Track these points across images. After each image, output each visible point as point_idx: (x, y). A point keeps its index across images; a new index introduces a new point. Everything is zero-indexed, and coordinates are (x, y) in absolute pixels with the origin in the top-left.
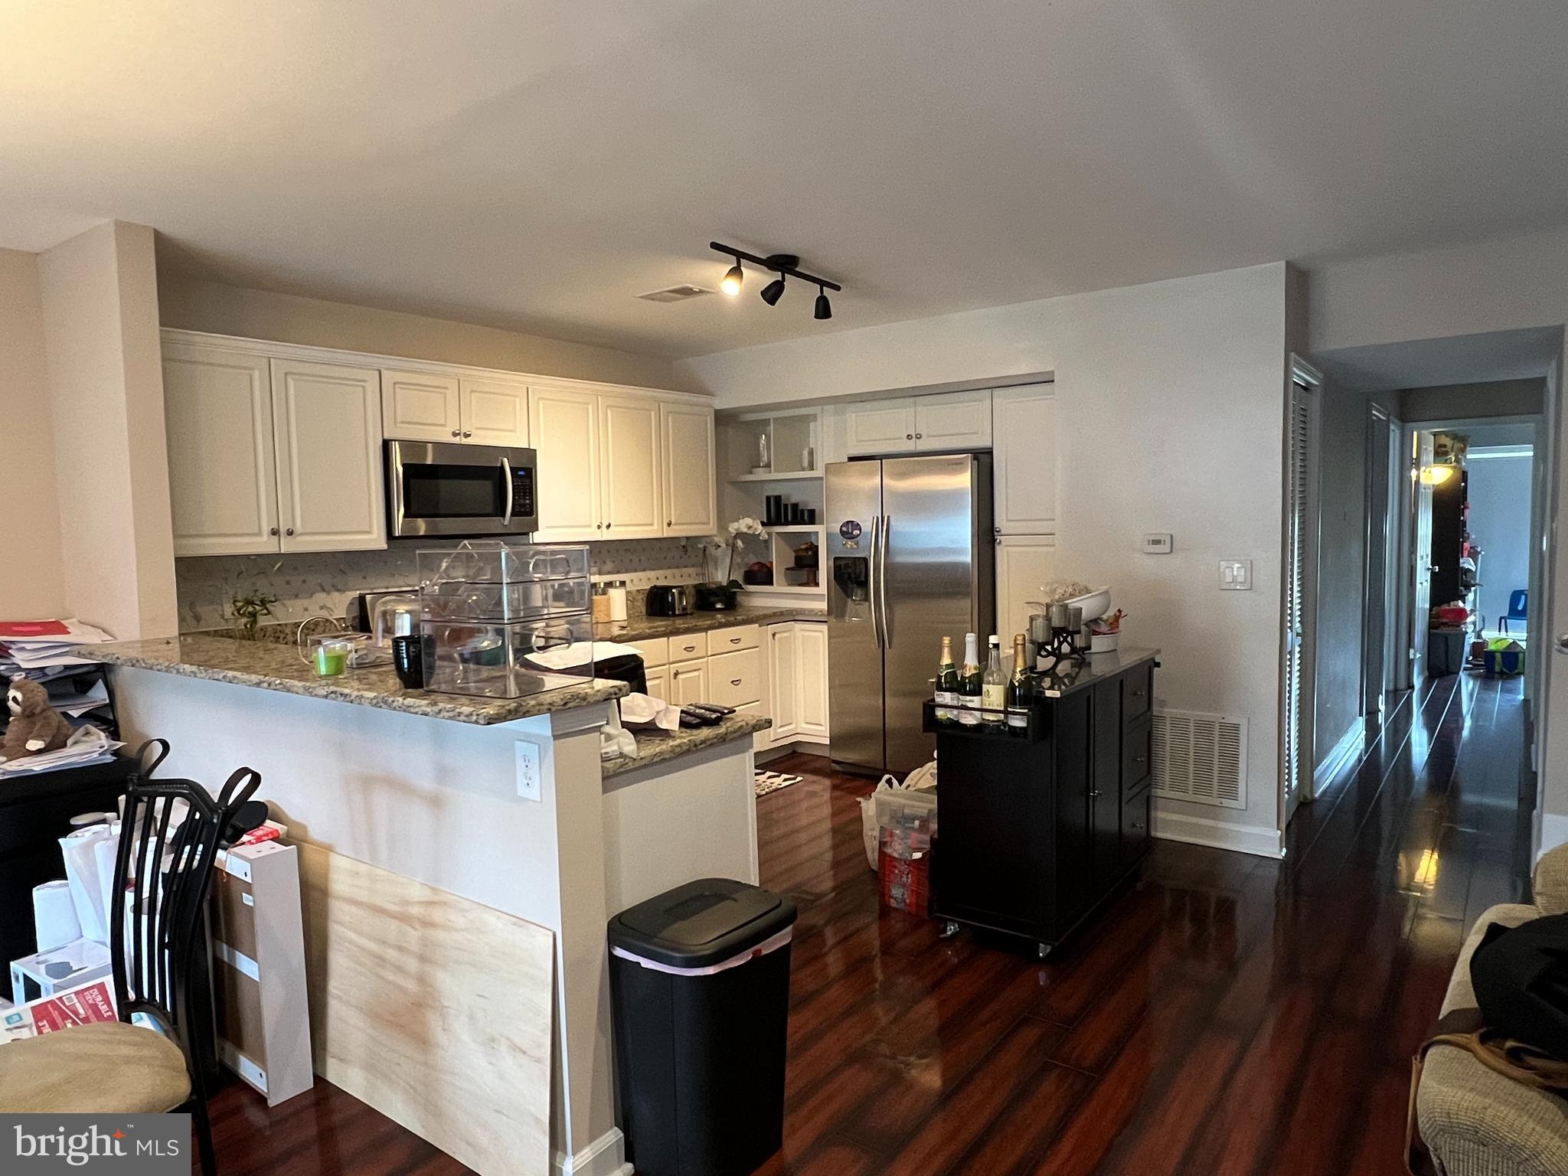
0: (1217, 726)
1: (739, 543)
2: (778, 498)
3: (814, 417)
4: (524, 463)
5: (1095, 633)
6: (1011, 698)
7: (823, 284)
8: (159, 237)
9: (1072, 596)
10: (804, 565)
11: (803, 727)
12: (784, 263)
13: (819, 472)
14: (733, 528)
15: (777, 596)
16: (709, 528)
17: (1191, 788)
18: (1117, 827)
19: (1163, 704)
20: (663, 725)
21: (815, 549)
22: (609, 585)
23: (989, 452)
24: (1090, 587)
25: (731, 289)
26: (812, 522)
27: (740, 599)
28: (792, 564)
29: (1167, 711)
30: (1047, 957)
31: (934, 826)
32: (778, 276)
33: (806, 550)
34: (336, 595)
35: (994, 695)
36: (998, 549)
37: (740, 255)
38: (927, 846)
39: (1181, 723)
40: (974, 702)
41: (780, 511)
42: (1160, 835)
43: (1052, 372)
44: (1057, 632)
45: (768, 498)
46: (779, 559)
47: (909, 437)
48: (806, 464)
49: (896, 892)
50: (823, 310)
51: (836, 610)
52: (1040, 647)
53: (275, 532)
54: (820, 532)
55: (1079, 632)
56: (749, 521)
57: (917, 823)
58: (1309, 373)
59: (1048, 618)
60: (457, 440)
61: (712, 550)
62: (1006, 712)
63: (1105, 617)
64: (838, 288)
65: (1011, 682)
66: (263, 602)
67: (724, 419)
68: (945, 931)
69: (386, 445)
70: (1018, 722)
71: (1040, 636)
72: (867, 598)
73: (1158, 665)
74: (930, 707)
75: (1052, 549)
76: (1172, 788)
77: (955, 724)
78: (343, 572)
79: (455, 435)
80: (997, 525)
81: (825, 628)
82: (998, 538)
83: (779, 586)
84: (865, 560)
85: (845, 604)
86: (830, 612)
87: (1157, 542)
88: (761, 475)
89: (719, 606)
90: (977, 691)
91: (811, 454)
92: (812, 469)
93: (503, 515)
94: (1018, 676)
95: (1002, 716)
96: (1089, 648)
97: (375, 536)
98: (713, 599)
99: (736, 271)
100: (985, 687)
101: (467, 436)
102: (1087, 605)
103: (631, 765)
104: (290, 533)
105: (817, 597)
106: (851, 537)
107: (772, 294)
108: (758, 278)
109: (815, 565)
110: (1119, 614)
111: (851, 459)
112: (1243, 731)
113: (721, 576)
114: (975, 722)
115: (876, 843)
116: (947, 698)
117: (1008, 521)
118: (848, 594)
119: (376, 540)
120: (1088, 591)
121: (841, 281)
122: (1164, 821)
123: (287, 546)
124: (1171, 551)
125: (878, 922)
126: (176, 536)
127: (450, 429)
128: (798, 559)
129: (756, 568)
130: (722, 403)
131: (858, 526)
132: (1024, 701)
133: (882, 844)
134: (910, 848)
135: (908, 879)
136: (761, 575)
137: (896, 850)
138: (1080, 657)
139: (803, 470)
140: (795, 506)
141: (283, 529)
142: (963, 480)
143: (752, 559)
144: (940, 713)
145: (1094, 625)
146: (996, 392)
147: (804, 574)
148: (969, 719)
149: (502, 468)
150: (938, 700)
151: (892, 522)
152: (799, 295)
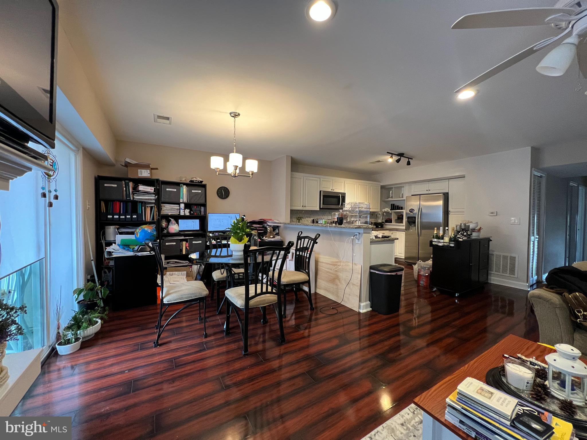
0: (509, 258)
1: (385, 213)
2: (394, 204)
3: (403, 187)
4: (344, 196)
5: (474, 232)
6: (451, 240)
7: (409, 158)
8: (292, 158)
9: (467, 223)
10: (400, 219)
11: (398, 254)
12: (401, 155)
13: (404, 198)
14: (383, 210)
15: (394, 225)
16: (378, 210)
17: (501, 272)
18: (478, 280)
19: (493, 251)
20: (379, 236)
21: (403, 216)
22: (357, 220)
23: (448, 193)
24: (473, 221)
25: (390, 160)
26: (402, 209)
27: (384, 226)
28: (397, 219)
29: (495, 253)
30: (458, 296)
31: (431, 269)
32: (399, 157)
33: (400, 215)
34: (309, 219)
35: (446, 239)
36: (449, 215)
37: (392, 154)
38: (429, 273)
39: (498, 256)
40: (442, 241)
41: (394, 207)
42: (492, 282)
43: (465, 175)
44: (463, 230)
45: (391, 204)
46: (394, 217)
47: (427, 190)
48: (401, 197)
49: (422, 282)
50: (409, 163)
51: (407, 229)
52: (459, 232)
53: (303, 206)
54: (404, 212)
55: (469, 230)
56: (387, 209)
57: (427, 268)
58: (541, 173)
59: (461, 226)
60: (332, 191)
61: (378, 215)
62: (449, 243)
63: (477, 228)
64: (412, 159)
65: (451, 237)
66: (301, 218)
67: (382, 187)
68: (433, 289)
69: (320, 191)
70: (452, 245)
71: (458, 229)
72: (415, 226)
73: (491, 241)
74: (431, 242)
75: (464, 215)
76: (496, 271)
77: (437, 245)
78: (311, 215)
79: (332, 190)
80: (449, 209)
81: (404, 232)
82: (449, 213)
83: (393, 223)
84: (415, 218)
85: (410, 227)
86: (406, 229)
87: (492, 213)
88: (390, 199)
89: (379, 227)
90: (443, 239)
91: (402, 195)
92: (402, 198)
93: (339, 205)
94: (452, 236)
95: (448, 244)
96: (472, 234)
97: (317, 208)
98: (378, 225)
99: (392, 157)
100: (444, 238)
101: (333, 190)
102: (472, 226)
103: (374, 241)
104: (305, 206)
105: (403, 226)
106: (412, 212)
107: (398, 161)
108: (396, 158)
109: (403, 219)
110: (480, 229)
111: (412, 195)
112: (517, 259)
113: (380, 221)
114: (442, 245)
115: (417, 272)
116: (435, 240)
117: (452, 209)
118: (411, 225)
119: (318, 209)
120: (472, 222)
121: (413, 157)
122: (493, 279)
123: (304, 209)
124: (497, 215)
125: (417, 288)
126: (291, 206)
127: (331, 188)
128: (398, 217)
129: (388, 219)
130: (382, 184)
131: (414, 210)
132: (453, 241)
133: (419, 272)
134: (425, 273)
135: (424, 280)
136: (389, 221)
137: (422, 273)
138: (469, 236)
139: (400, 198)
140: (398, 206)
141: (304, 206)
142: (441, 203)
143: (387, 218)
144: (434, 243)
145: (473, 230)
146: (450, 180)
147: (399, 220)
148: (440, 244)
149: (340, 196)
150: (433, 240)
151: (422, 210)
152: (404, 161)
